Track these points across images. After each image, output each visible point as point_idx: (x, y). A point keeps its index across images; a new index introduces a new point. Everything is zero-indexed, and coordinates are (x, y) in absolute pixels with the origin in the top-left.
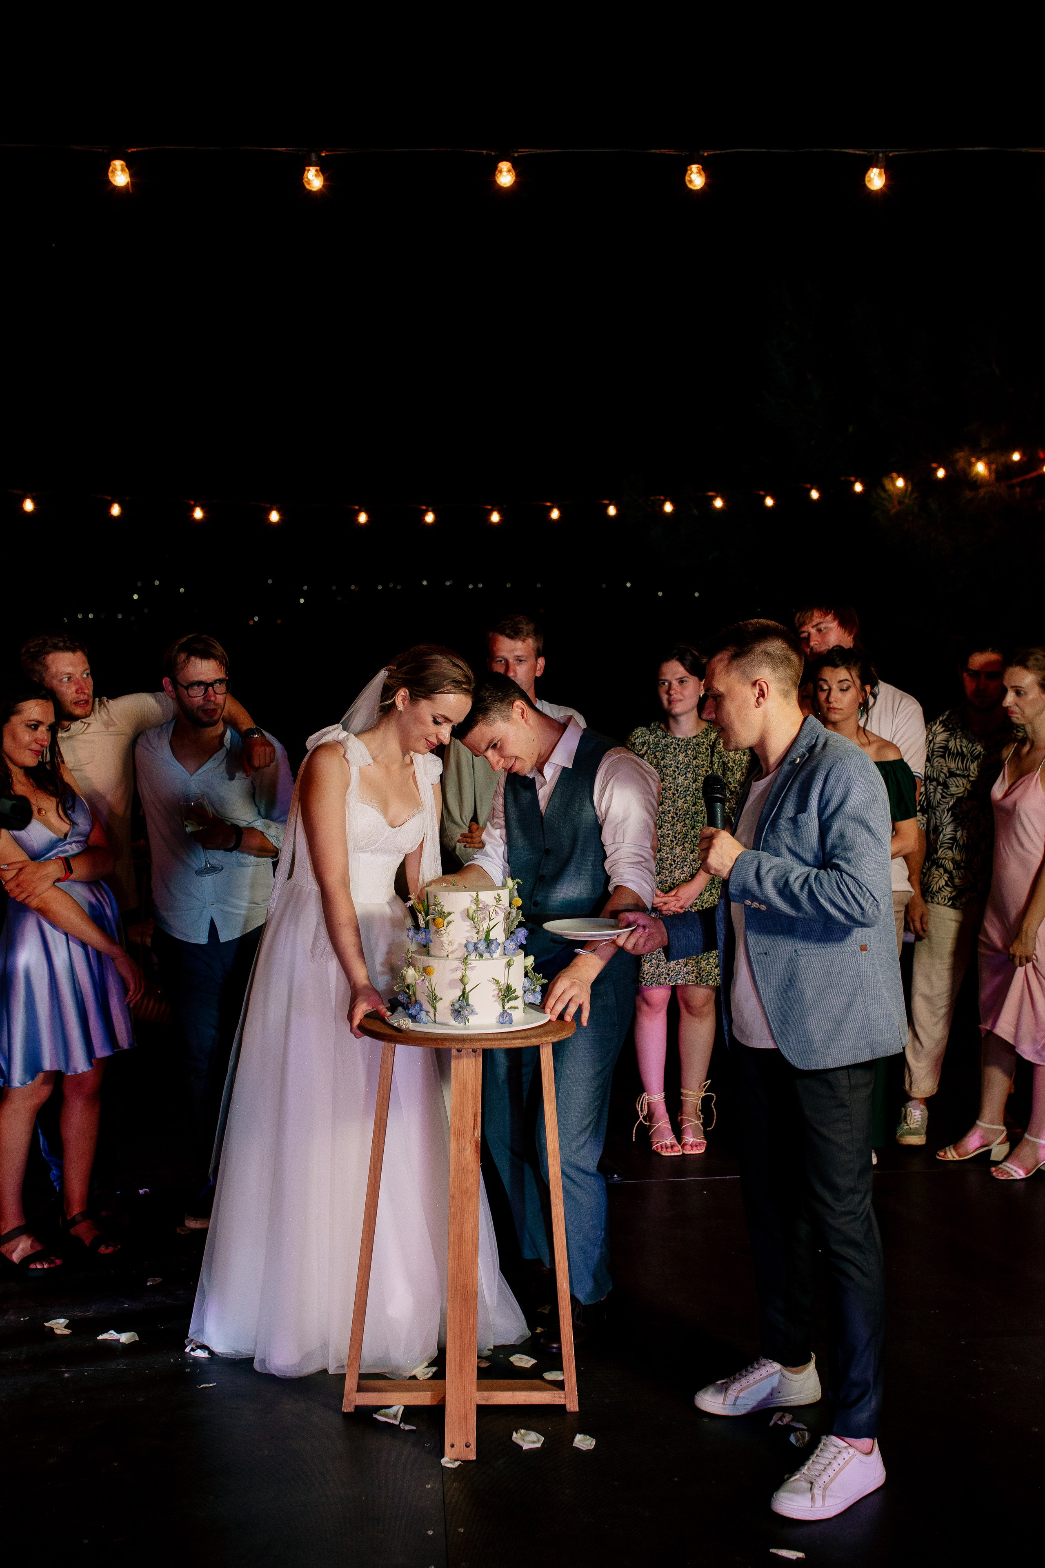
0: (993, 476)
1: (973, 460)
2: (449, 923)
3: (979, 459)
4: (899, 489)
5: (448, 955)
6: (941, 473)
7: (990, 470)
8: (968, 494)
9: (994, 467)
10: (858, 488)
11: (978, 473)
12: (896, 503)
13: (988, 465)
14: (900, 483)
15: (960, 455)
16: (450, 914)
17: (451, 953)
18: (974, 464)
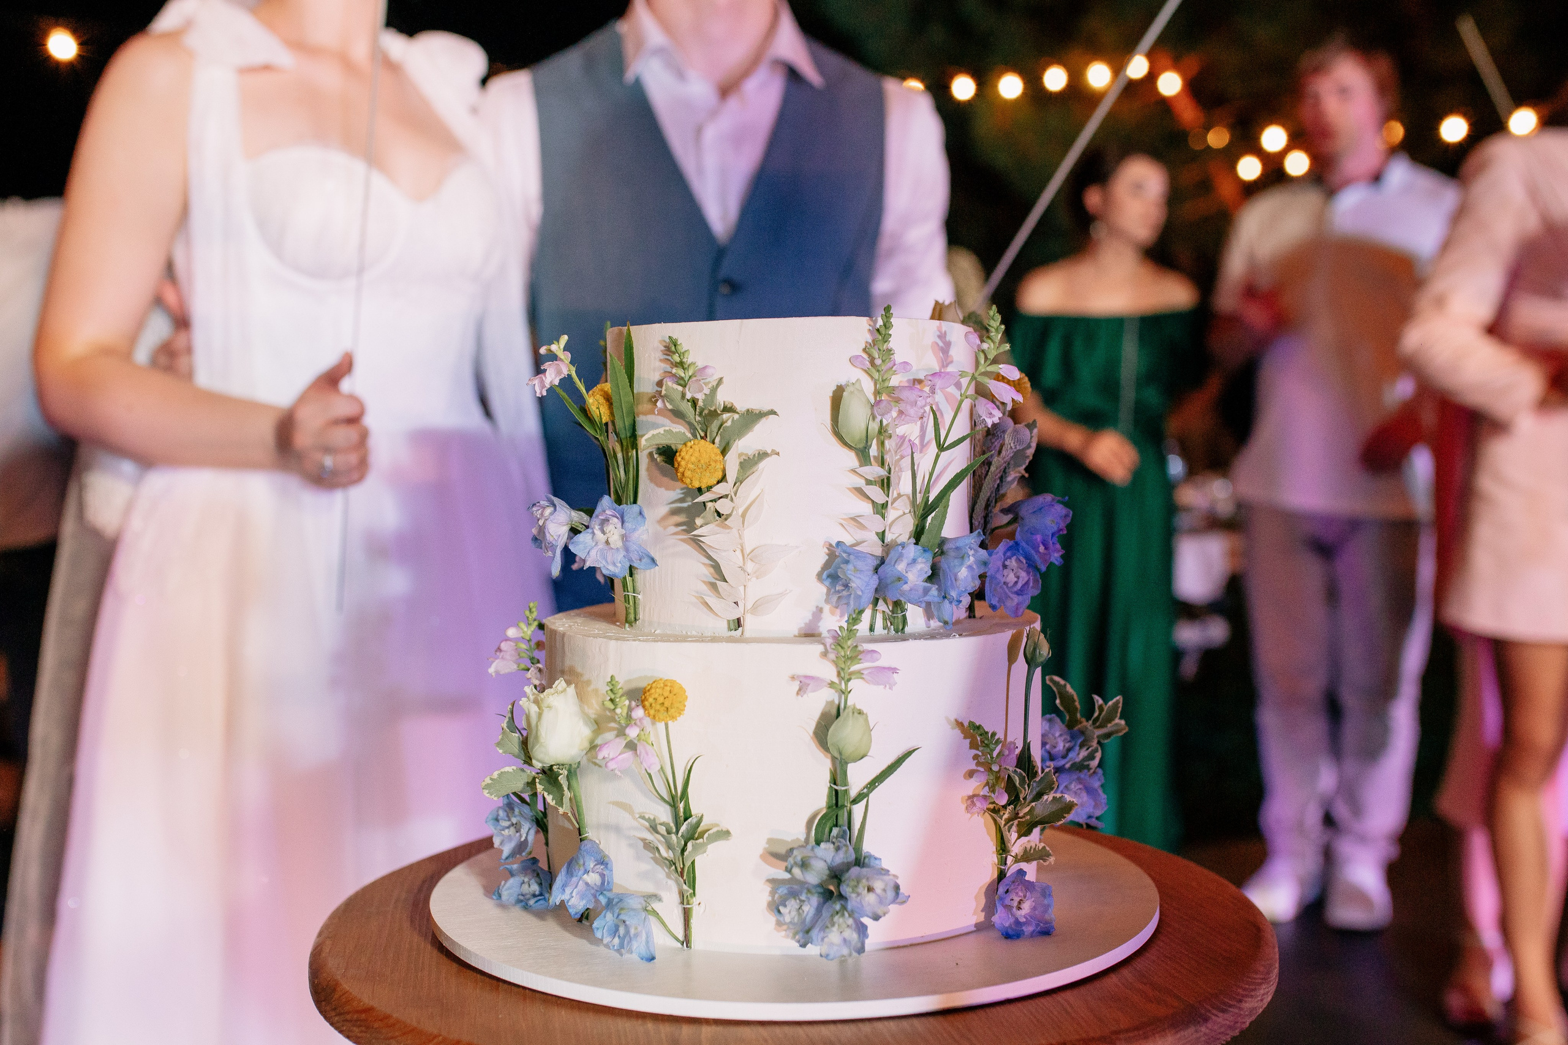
0: (1117, 93)
1: (1091, 63)
2: (748, 464)
3: (1096, 62)
5: (739, 623)
6: (1055, 79)
9: (1114, 75)
16: (752, 417)
17: (756, 608)
18: (1090, 70)
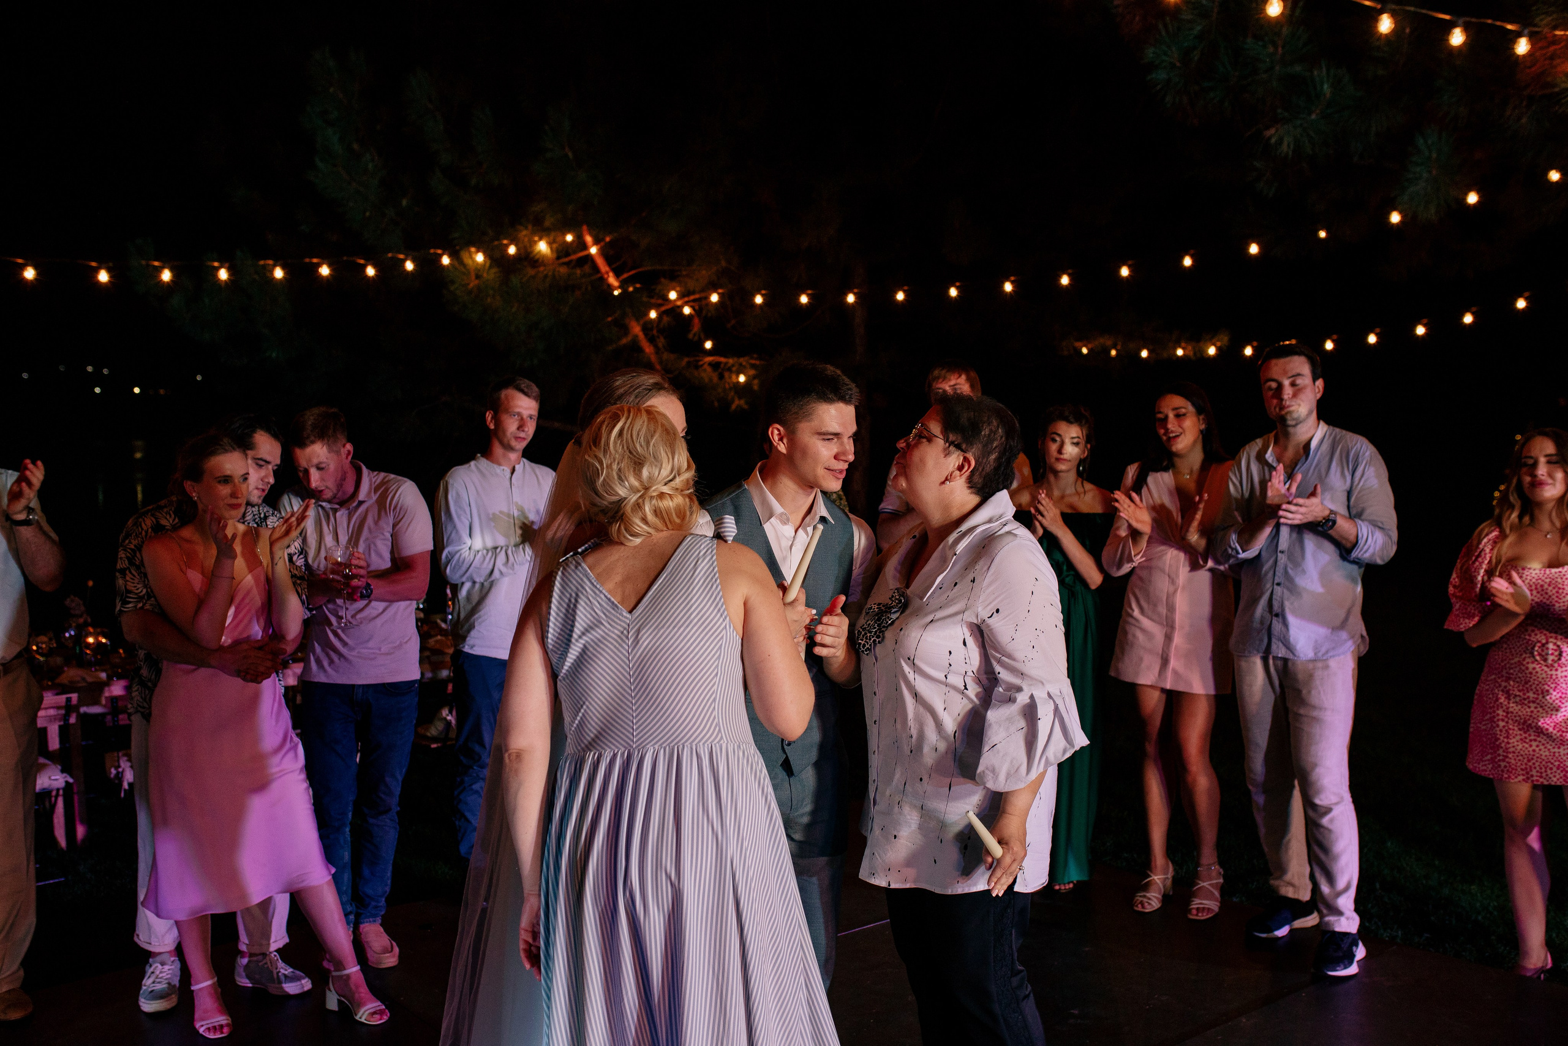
0: (555, 255)
1: (536, 238)
3: (540, 239)
4: (478, 263)
6: (512, 250)
7: (551, 249)
8: (531, 272)
9: (555, 246)
10: (446, 260)
11: (540, 252)
12: (473, 277)
13: (550, 244)
14: (480, 258)
15: (524, 233)
18: (536, 243)
